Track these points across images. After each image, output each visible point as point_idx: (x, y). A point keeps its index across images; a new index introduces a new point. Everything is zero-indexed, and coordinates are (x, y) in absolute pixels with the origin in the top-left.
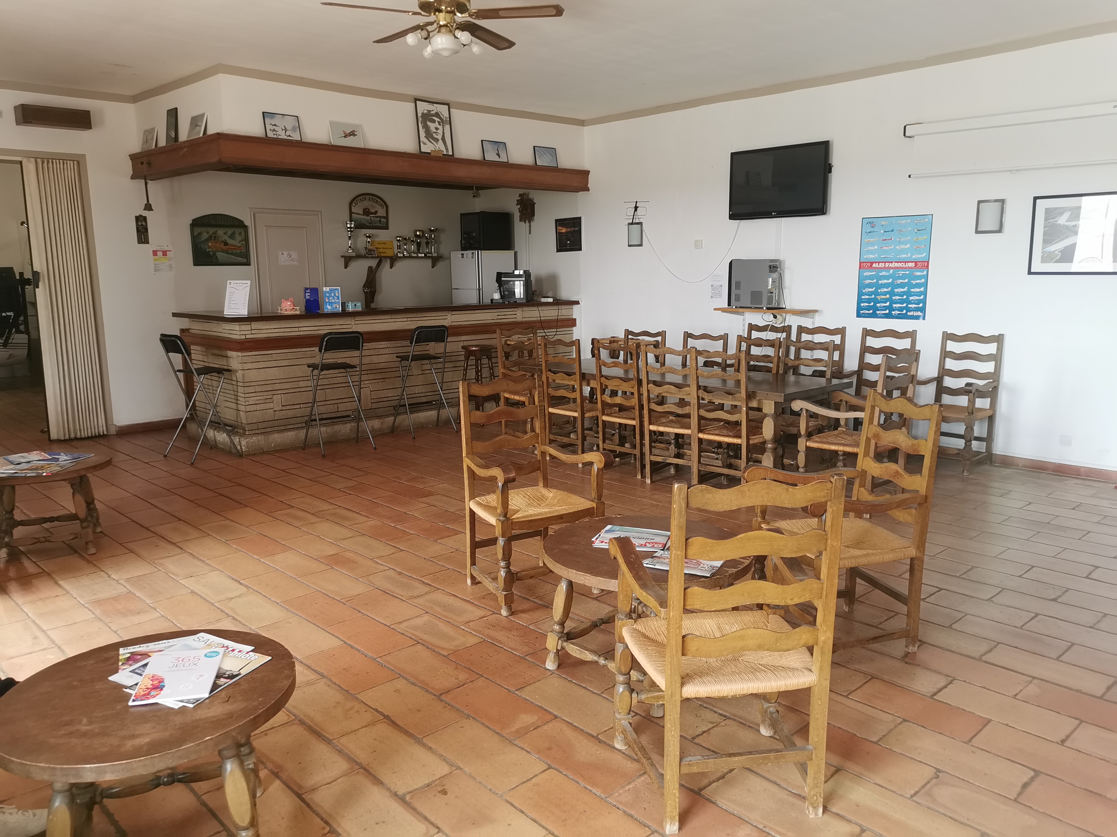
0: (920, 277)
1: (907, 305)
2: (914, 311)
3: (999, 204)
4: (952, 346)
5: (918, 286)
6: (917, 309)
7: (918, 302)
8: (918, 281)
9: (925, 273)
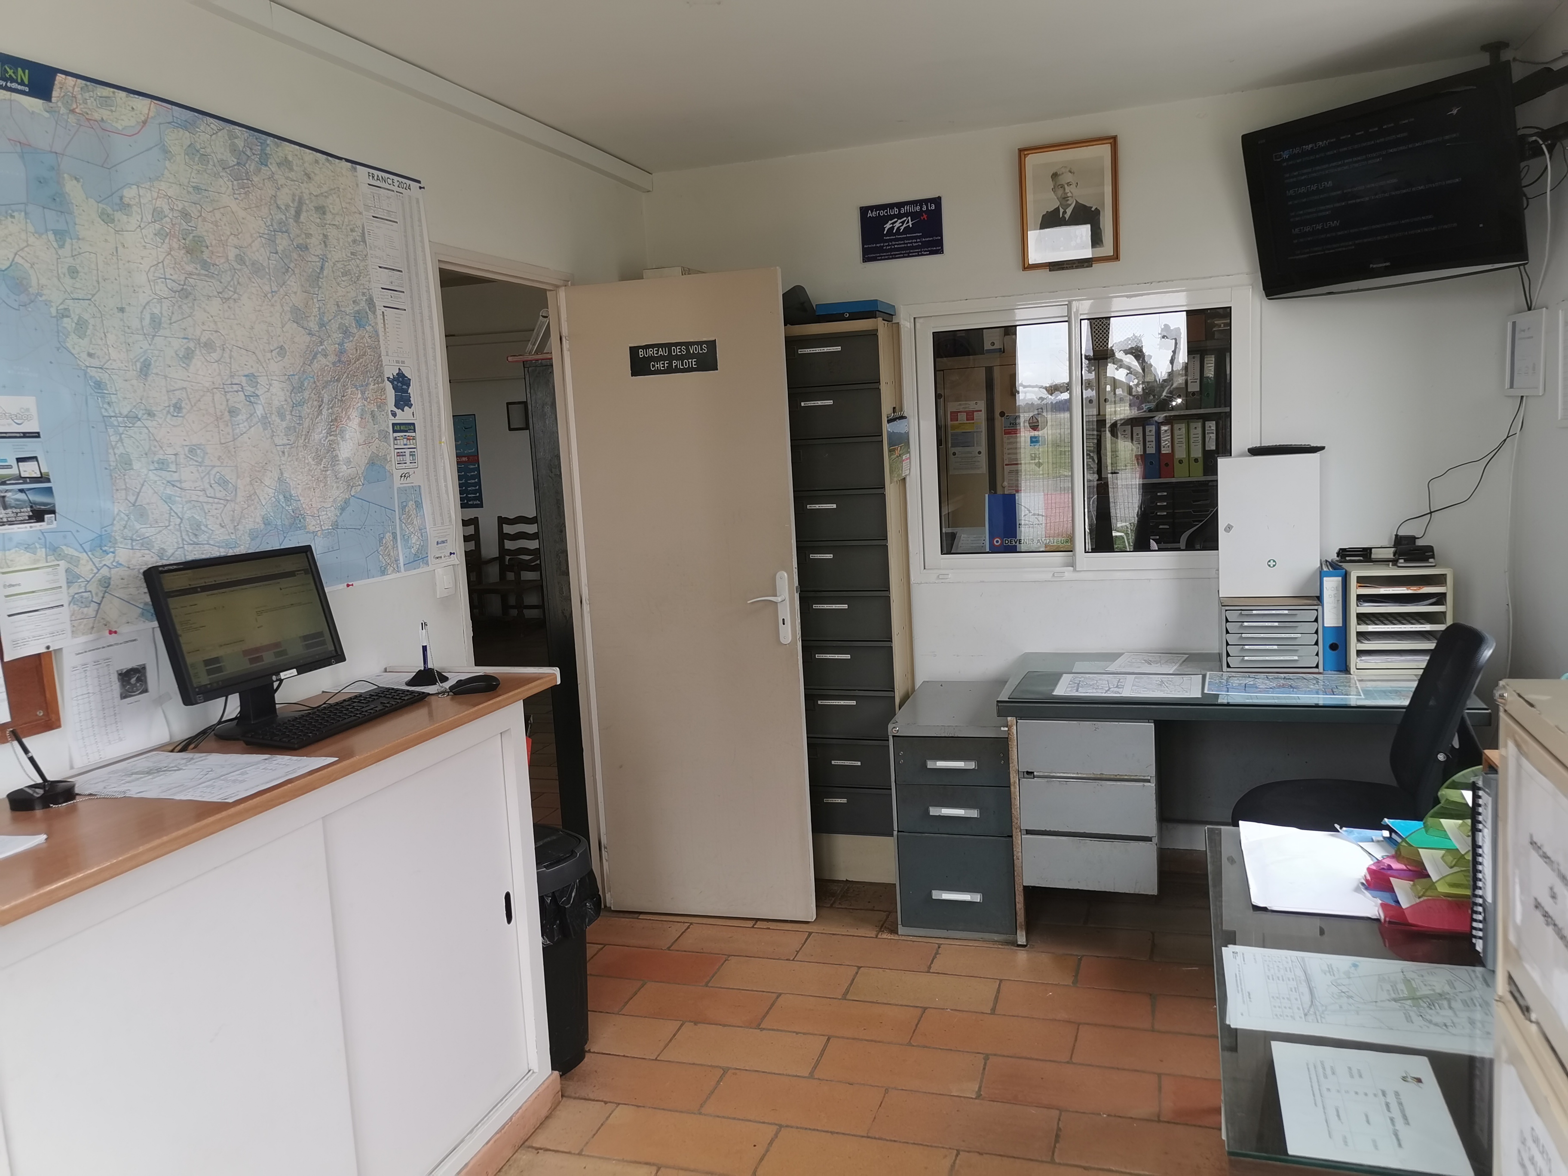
0: (473, 470)
1: (466, 495)
2: (473, 500)
3: (522, 406)
4: (508, 529)
5: (473, 477)
6: (475, 499)
7: (474, 492)
8: (472, 474)
9: (477, 466)
